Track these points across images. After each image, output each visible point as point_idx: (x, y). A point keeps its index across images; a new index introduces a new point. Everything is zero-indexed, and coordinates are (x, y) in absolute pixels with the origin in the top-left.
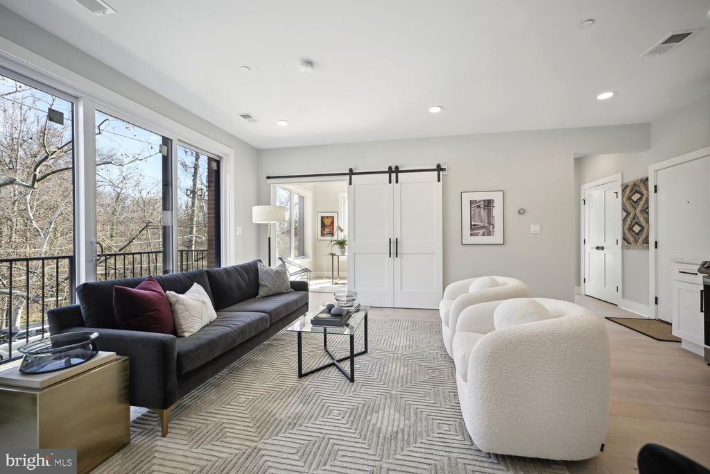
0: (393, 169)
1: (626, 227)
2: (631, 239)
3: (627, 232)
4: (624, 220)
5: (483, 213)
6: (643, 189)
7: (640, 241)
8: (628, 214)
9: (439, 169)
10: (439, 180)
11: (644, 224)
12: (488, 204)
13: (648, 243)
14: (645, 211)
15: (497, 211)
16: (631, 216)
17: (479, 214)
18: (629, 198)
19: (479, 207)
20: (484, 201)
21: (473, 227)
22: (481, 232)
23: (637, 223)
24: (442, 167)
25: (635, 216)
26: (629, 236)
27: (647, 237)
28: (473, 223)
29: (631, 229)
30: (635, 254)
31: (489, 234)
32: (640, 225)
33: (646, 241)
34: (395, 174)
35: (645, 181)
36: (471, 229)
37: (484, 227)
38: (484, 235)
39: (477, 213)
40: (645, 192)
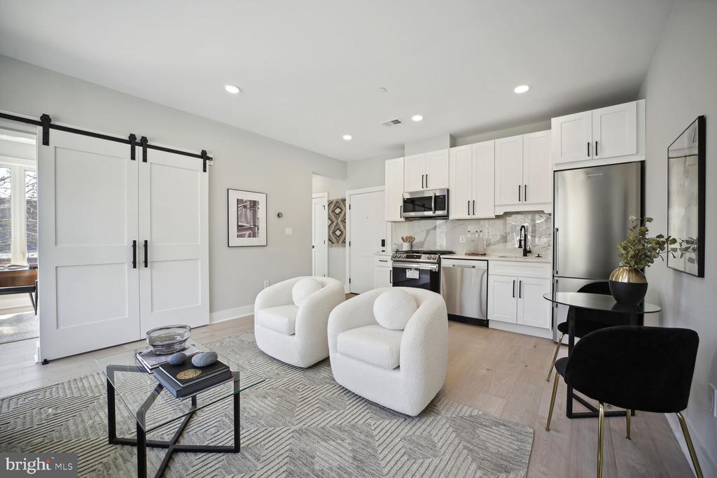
0: (138, 140)
1: (331, 232)
2: (334, 240)
3: (331, 235)
4: (329, 226)
5: (249, 213)
6: (342, 206)
7: (340, 242)
8: (332, 222)
9: (204, 156)
10: (205, 171)
11: (343, 230)
12: (254, 204)
13: (345, 243)
14: (344, 221)
15: (261, 213)
16: (335, 224)
17: (246, 214)
18: (333, 211)
19: (245, 207)
20: (250, 201)
21: (240, 228)
22: (247, 233)
23: (338, 229)
24: (208, 155)
25: (337, 223)
26: (333, 238)
27: (345, 239)
28: (240, 224)
29: (334, 233)
30: (337, 250)
31: (254, 236)
32: (340, 231)
33: (344, 242)
34: (141, 148)
35: (344, 201)
36: (238, 230)
37: (250, 228)
38: (249, 236)
39: (244, 213)
40: (344, 208)
